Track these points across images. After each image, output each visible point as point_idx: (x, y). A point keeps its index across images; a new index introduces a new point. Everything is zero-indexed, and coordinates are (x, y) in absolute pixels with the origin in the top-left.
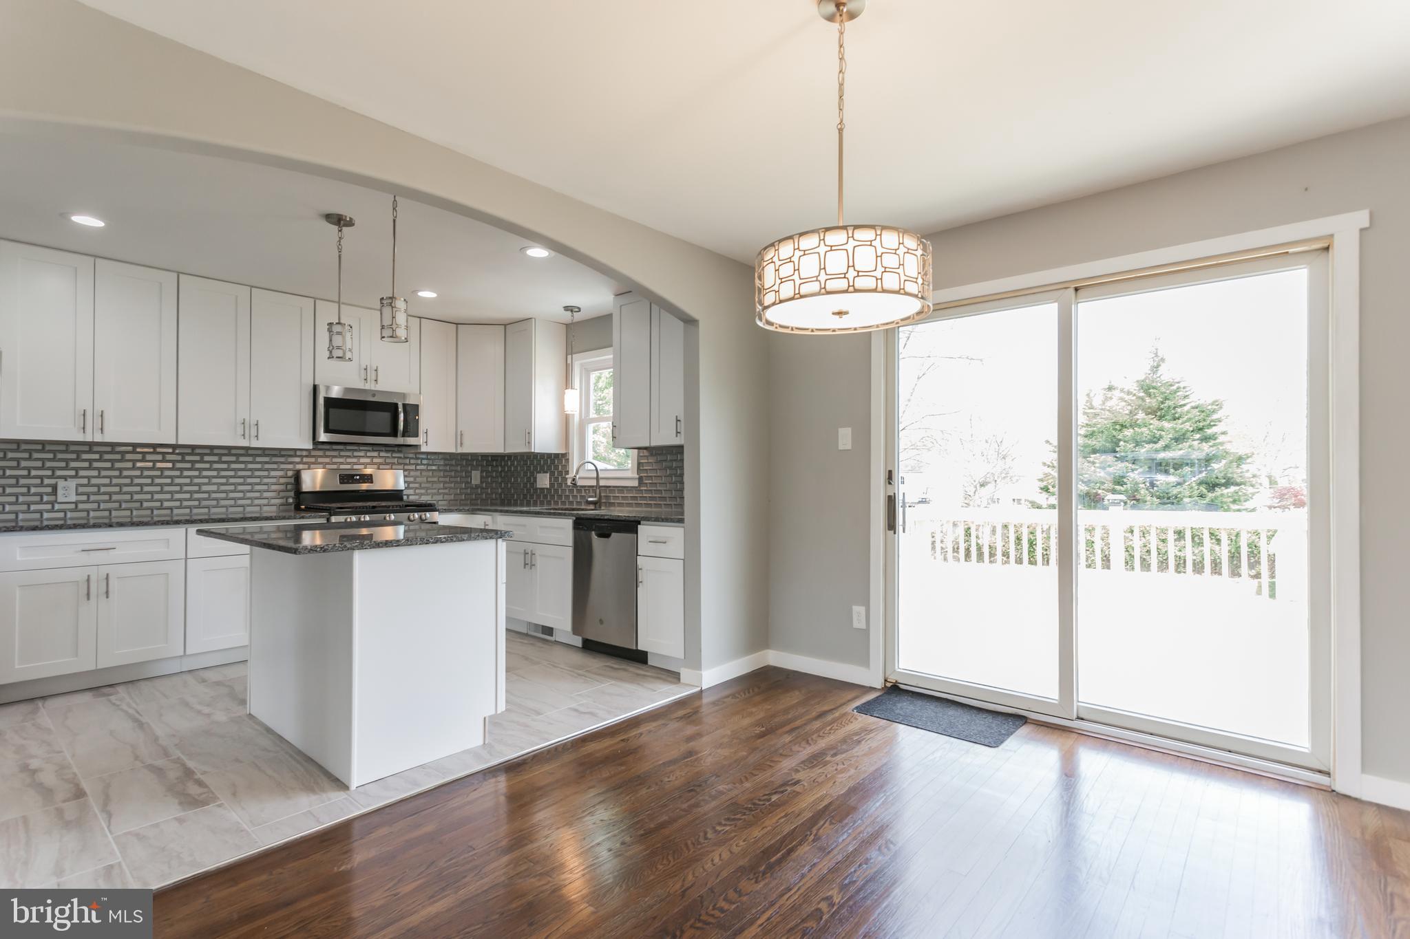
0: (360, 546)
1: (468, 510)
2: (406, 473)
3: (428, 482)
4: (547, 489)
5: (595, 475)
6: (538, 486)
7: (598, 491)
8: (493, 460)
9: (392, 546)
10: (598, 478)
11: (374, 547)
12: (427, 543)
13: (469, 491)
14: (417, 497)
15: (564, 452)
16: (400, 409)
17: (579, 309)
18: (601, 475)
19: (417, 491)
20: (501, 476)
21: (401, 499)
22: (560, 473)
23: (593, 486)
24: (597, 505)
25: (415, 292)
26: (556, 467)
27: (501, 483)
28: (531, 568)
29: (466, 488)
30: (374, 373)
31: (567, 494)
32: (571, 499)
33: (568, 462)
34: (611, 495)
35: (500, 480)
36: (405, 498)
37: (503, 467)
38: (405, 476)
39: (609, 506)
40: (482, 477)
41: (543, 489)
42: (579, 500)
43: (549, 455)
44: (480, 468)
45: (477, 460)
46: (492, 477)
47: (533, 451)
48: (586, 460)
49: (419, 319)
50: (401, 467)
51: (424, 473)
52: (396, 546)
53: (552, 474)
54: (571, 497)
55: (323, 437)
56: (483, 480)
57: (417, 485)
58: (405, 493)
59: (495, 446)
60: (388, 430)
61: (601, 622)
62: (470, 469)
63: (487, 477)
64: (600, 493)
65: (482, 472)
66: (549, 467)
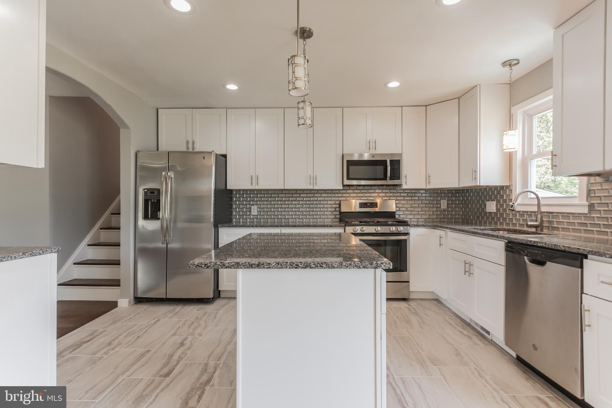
0: (236, 266)
1: (430, 226)
2: (397, 202)
3: (412, 207)
4: (494, 213)
5: (536, 203)
6: (487, 211)
7: (539, 216)
8: (456, 193)
9: (264, 268)
10: (539, 205)
11: (248, 268)
12: (296, 268)
13: (439, 213)
14: (404, 216)
15: (508, 185)
16: (388, 164)
17: (518, 60)
18: (542, 202)
19: (405, 213)
20: (462, 203)
21: (394, 217)
22: (505, 201)
23: (535, 212)
24: (539, 229)
25: (386, 84)
26: (502, 197)
27: (462, 208)
28: (469, 276)
29: (437, 211)
30: (374, 144)
31: (511, 217)
32: (514, 222)
33: (512, 192)
34: (555, 220)
35: (461, 206)
36: (397, 216)
37: (463, 197)
38: (396, 204)
39: (552, 230)
40: (448, 204)
41: (491, 213)
42: (521, 223)
43: (496, 187)
44: (447, 198)
45: (445, 193)
46: (456, 204)
47: (478, 184)
48: (529, 190)
49: (401, 108)
50: (395, 198)
51: (409, 202)
52: (267, 268)
53: (498, 202)
54: (514, 220)
55: (347, 182)
56: (449, 206)
57: (405, 209)
58: (397, 213)
59: (452, 183)
60: (382, 177)
61: (535, 348)
62: (439, 199)
63: (452, 204)
64: (542, 218)
65: (448, 201)
66: (496, 197)
